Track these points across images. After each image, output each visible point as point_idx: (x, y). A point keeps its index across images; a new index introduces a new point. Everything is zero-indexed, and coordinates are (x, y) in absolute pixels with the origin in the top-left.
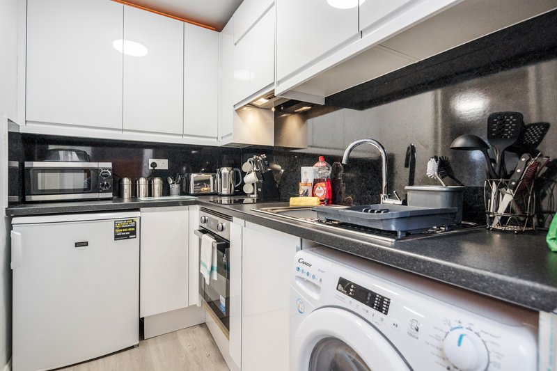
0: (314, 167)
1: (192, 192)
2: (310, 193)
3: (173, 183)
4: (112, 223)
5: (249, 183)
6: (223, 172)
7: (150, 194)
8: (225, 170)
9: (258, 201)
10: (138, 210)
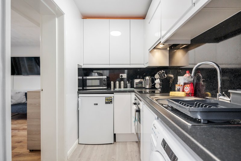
0: (184, 77)
1: (135, 87)
2: (181, 89)
3: (128, 83)
4: (104, 98)
5: (157, 83)
6: (146, 78)
7: (120, 87)
8: (147, 78)
9: (161, 93)
10: (113, 93)
